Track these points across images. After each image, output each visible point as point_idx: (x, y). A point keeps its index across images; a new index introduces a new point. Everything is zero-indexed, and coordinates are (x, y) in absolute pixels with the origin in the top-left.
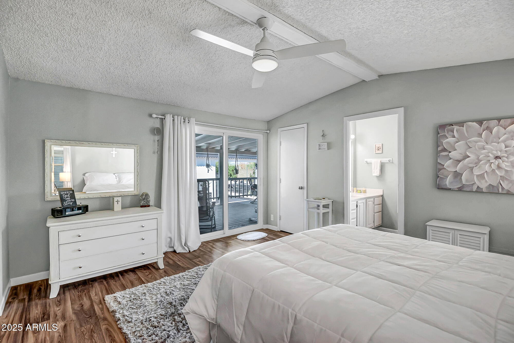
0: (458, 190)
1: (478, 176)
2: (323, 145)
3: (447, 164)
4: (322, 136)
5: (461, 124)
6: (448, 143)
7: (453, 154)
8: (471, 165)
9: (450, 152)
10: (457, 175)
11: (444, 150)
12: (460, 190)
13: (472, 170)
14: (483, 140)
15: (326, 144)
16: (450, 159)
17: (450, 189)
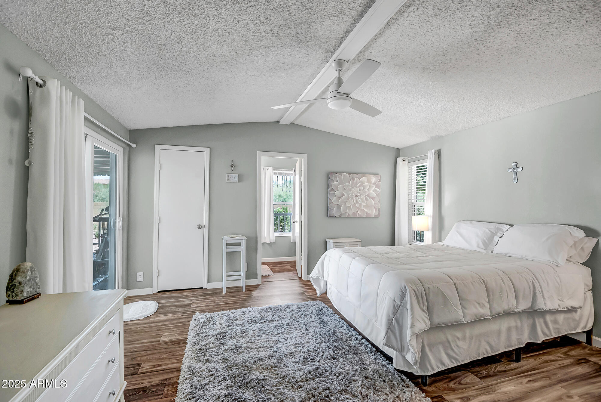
0: (339, 216)
1: (348, 207)
2: (232, 177)
3: (334, 199)
4: (232, 166)
5: (341, 173)
6: (334, 185)
7: (337, 193)
8: (345, 201)
9: (335, 192)
10: (339, 207)
11: (333, 190)
12: (340, 217)
13: (346, 203)
14: (350, 185)
15: (237, 176)
16: (335, 196)
17: (335, 217)
